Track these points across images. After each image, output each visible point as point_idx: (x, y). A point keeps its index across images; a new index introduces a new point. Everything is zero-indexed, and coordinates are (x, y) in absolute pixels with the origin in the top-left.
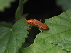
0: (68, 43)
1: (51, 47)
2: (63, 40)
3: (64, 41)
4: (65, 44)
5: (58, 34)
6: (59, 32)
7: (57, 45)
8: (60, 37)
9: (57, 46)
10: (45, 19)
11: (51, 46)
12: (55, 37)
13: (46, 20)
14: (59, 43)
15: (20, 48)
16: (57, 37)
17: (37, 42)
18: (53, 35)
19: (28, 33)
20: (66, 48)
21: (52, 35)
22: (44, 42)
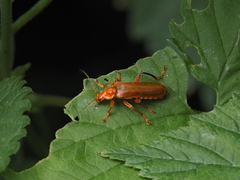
0: (159, 157)
1: (103, 170)
2: (143, 148)
3: (146, 150)
4: (149, 162)
5: (126, 127)
6: (130, 122)
7: (123, 162)
8: (131, 138)
9: (122, 166)
10: (85, 80)
11: (104, 167)
12: (117, 137)
13: (87, 82)
14: (129, 156)
15: (3, 169)
16: (124, 139)
17: (57, 154)
18: (110, 131)
19: (27, 120)
20: (152, 175)
21: (106, 130)
22: (81, 152)
